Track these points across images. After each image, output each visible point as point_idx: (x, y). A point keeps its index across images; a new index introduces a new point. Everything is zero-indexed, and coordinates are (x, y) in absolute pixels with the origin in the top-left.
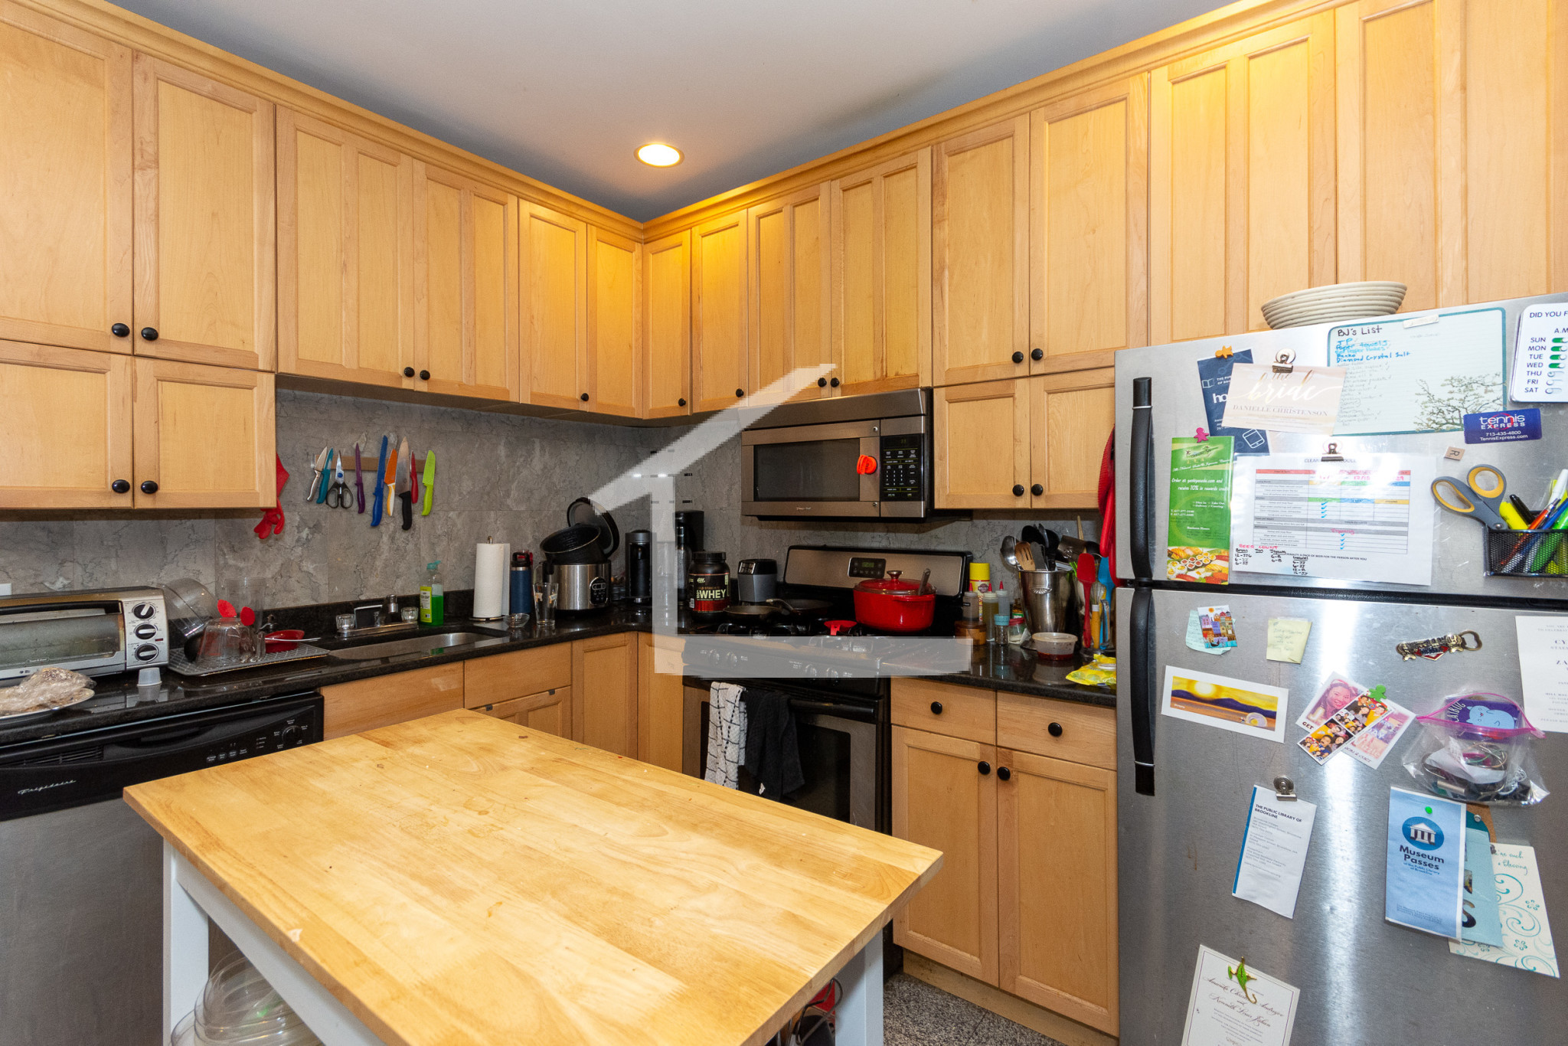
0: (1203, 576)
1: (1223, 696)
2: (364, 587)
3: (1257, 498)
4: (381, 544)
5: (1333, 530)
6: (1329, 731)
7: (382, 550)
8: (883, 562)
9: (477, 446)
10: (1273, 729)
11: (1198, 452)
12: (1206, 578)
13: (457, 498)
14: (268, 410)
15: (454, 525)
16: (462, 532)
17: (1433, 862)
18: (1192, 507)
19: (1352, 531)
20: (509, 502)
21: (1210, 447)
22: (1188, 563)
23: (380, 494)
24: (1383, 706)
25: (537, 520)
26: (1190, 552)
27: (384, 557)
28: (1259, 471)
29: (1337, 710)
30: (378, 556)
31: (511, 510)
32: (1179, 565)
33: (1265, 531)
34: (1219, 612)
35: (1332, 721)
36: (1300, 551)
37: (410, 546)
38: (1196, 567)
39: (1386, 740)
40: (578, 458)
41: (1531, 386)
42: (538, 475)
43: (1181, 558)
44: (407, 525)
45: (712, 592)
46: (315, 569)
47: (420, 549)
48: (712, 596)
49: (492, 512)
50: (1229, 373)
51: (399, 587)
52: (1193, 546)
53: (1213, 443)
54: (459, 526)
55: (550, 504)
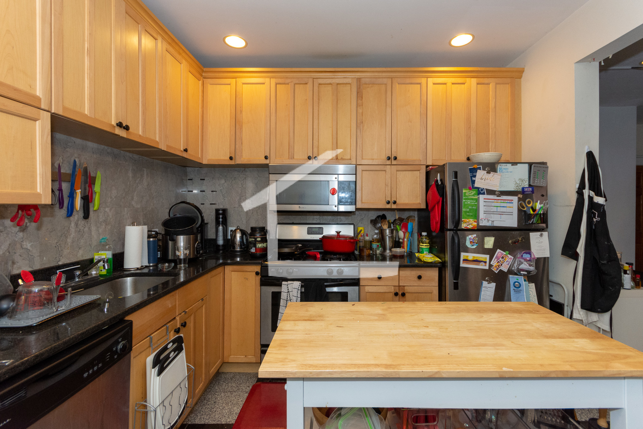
0: (471, 227)
1: (475, 259)
2: (61, 256)
3: (484, 206)
4: (70, 228)
5: (499, 214)
6: (498, 264)
7: (71, 232)
8: (322, 228)
9: (119, 170)
10: (486, 266)
11: (469, 193)
12: (472, 227)
13: (110, 200)
14: (47, 137)
15: (108, 216)
16: (112, 220)
17: (520, 291)
18: (468, 208)
19: (502, 214)
20: (133, 203)
21: (472, 192)
22: (467, 224)
23: (72, 196)
24: (508, 256)
25: (145, 213)
26: (468, 221)
27: (72, 236)
28: (484, 199)
29: (499, 259)
30: (69, 236)
31: (134, 207)
32: (465, 224)
33: (486, 214)
34: (474, 237)
35: (498, 262)
36: (493, 220)
37: (86, 229)
38: (469, 225)
39: (508, 264)
40: (161, 180)
41: (534, 182)
42: (145, 189)
43: (466, 222)
44: (86, 216)
45: (263, 244)
46: (31, 246)
47: (91, 231)
48: (263, 246)
49: (126, 209)
50: (476, 172)
51: (80, 255)
52: (469, 219)
53: (473, 191)
54: (111, 217)
55: (150, 204)
